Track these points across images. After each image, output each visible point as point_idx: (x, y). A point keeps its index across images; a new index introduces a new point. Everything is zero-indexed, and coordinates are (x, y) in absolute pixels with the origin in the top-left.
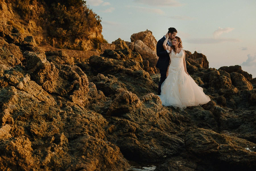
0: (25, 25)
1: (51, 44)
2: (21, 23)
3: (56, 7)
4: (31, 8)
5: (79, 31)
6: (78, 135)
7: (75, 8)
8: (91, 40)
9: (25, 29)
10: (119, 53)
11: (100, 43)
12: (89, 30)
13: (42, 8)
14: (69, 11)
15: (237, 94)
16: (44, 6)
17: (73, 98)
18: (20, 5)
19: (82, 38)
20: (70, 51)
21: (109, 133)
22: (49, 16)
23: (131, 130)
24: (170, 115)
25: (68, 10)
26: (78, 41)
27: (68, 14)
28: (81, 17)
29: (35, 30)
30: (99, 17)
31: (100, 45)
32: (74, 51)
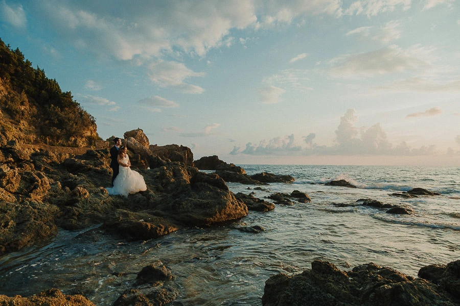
0: (15, 124)
1: (46, 142)
2: (11, 122)
3: (49, 108)
4: (23, 109)
5: (73, 130)
6: (25, 221)
7: (69, 109)
8: (86, 138)
9: (17, 129)
10: (99, 153)
11: (95, 140)
12: (84, 129)
13: (34, 109)
14: (63, 113)
15: (174, 183)
16: (37, 107)
17: (32, 195)
18: (9, 105)
19: (77, 136)
20: (65, 148)
21: (58, 218)
22: (43, 116)
23: (74, 214)
24: (113, 202)
25: (62, 111)
26: (73, 139)
27: (62, 114)
28: (76, 118)
29: (27, 129)
30: (93, 117)
31: (94, 142)
32: (69, 148)
